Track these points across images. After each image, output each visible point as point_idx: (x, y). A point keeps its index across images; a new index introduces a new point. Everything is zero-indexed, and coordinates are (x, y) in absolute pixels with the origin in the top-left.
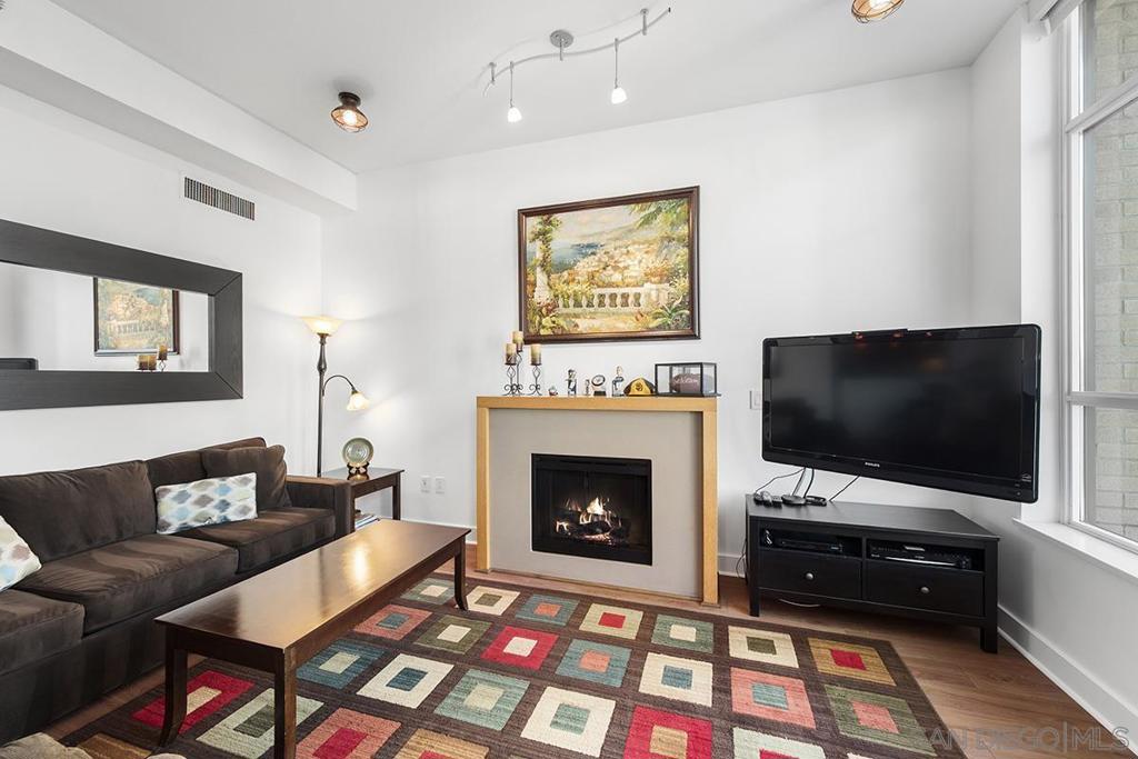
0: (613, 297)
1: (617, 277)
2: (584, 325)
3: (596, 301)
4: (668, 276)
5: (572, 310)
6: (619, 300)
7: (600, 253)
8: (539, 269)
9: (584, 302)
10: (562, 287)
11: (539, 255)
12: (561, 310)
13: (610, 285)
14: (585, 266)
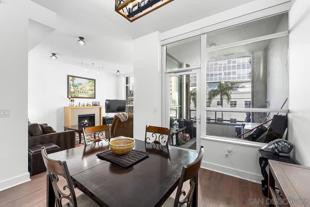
0: (84, 92)
1: (85, 89)
2: (80, 96)
3: (82, 92)
4: (92, 90)
5: (78, 93)
6: (85, 93)
7: (82, 85)
8: (72, 86)
9: (80, 92)
10: (76, 89)
11: (72, 84)
12: (76, 93)
13: (84, 90)
14: (80, 87)
